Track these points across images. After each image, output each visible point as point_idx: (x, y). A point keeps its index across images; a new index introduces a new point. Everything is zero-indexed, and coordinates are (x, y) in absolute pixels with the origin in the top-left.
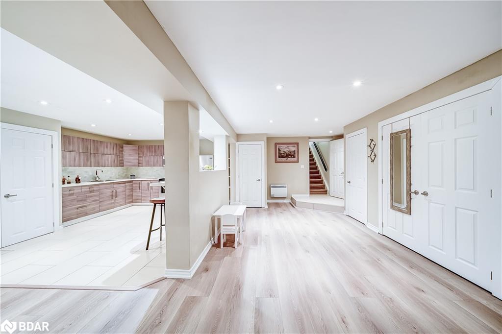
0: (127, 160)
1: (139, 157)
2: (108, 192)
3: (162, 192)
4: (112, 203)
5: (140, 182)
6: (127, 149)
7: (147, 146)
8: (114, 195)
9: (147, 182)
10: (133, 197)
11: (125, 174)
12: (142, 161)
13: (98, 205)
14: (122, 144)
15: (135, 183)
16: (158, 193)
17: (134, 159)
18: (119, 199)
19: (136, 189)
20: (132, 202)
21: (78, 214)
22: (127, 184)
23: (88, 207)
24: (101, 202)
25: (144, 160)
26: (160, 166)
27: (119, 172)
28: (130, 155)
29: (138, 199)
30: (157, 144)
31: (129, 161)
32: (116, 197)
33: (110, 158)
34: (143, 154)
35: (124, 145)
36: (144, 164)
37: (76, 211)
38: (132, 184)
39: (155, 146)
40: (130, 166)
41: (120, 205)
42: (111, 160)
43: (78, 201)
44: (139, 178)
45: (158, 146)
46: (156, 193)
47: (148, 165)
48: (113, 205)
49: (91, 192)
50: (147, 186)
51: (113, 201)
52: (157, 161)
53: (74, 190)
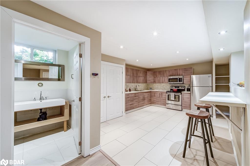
0: (148, 80)
1: (154, 78)
2: (141, 97)
3: (168, 100)
4: (143, 103)
5: (155, 92)
6: (149, 73)
7: (158, 71)
8: (144, 99)
9: (159, 93)
10: (152, 101)
11: (147, 87)
12: (156, 80)
13: (138, 104)
14: (146, 71)
15: (152, 93)
16: (166, 100)
17: (152, 79)
18: (146, 101)
19: (153, 96)
20: (151, 103)
21: (130, 108)
22: (149, 93)
23: (134, 105)
24: (139, 102)
25: (157, 79)
26: (166, 83)
27: (145, 86)
28: (150, 77)
29: (154, 102)
30: (164, 70)
31: (150, 80)
32: (145, 100)
33: (141, 79)
34: (156, 76)
35: (147, 72)
36: (157, 82)
37: (130, 106)
38: (151, 93)
39: (163, 71)
40: (150, 83)
41: (146, 105)
42: (142, 80)
43: (130, 101)
44: (154, 90)
45: (165, 71)
46: (164, 100)
47: (159, 82)
48: (143, 104)
49: (135, 96)
50: (159, 95)
51: (143, 102)
52: (164, 80)
53: (129, 95)
